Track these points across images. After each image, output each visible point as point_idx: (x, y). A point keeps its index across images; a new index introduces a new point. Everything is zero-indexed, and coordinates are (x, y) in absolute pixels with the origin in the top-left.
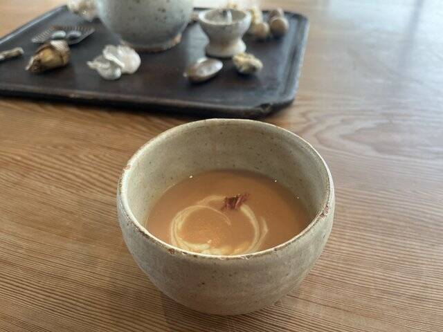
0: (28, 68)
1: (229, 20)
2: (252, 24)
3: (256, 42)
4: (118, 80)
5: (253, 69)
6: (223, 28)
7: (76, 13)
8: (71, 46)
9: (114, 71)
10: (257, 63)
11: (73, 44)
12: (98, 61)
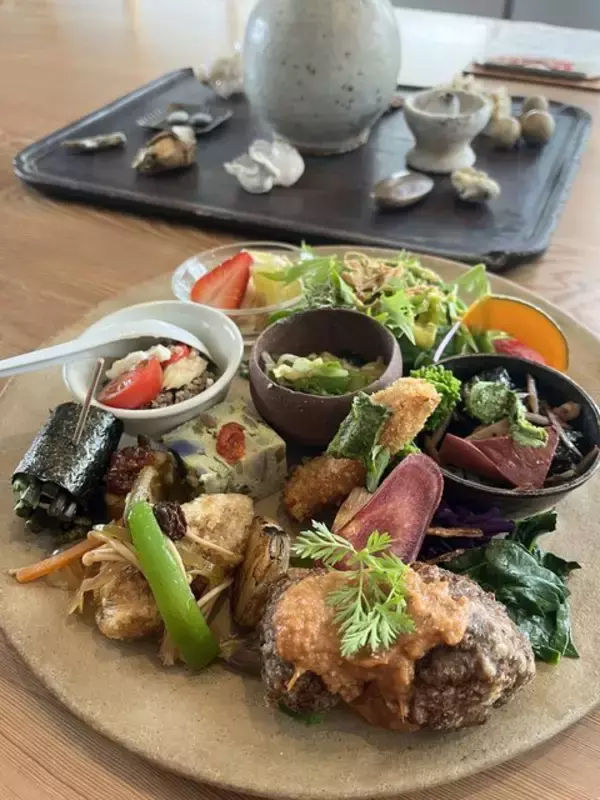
0: (135, 165)
1: (455, 112)
2: (493, 120)
3: (493, 150)
4: (266, 194)
5: (485, 195)
6: (443, 123)
7: (205, 83)
8: (199, 137)
9: (262, 181)
10: (492, 185)
11: (203, 134)
12: (239, 163)
